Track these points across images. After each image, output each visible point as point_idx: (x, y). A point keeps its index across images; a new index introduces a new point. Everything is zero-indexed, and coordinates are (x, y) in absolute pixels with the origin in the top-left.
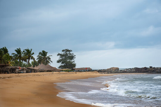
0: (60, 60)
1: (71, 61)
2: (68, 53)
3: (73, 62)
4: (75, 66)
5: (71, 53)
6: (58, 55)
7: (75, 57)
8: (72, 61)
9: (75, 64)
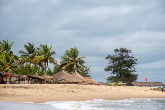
0: (110, 67)
1: (129, 69)
2: (124, 54)
3: (133, 71)
4: (136, 79)
5: (129, 55)
6: (107, 58)
7: (136, 62)
8: (132, 69)
9: (137, 75)
